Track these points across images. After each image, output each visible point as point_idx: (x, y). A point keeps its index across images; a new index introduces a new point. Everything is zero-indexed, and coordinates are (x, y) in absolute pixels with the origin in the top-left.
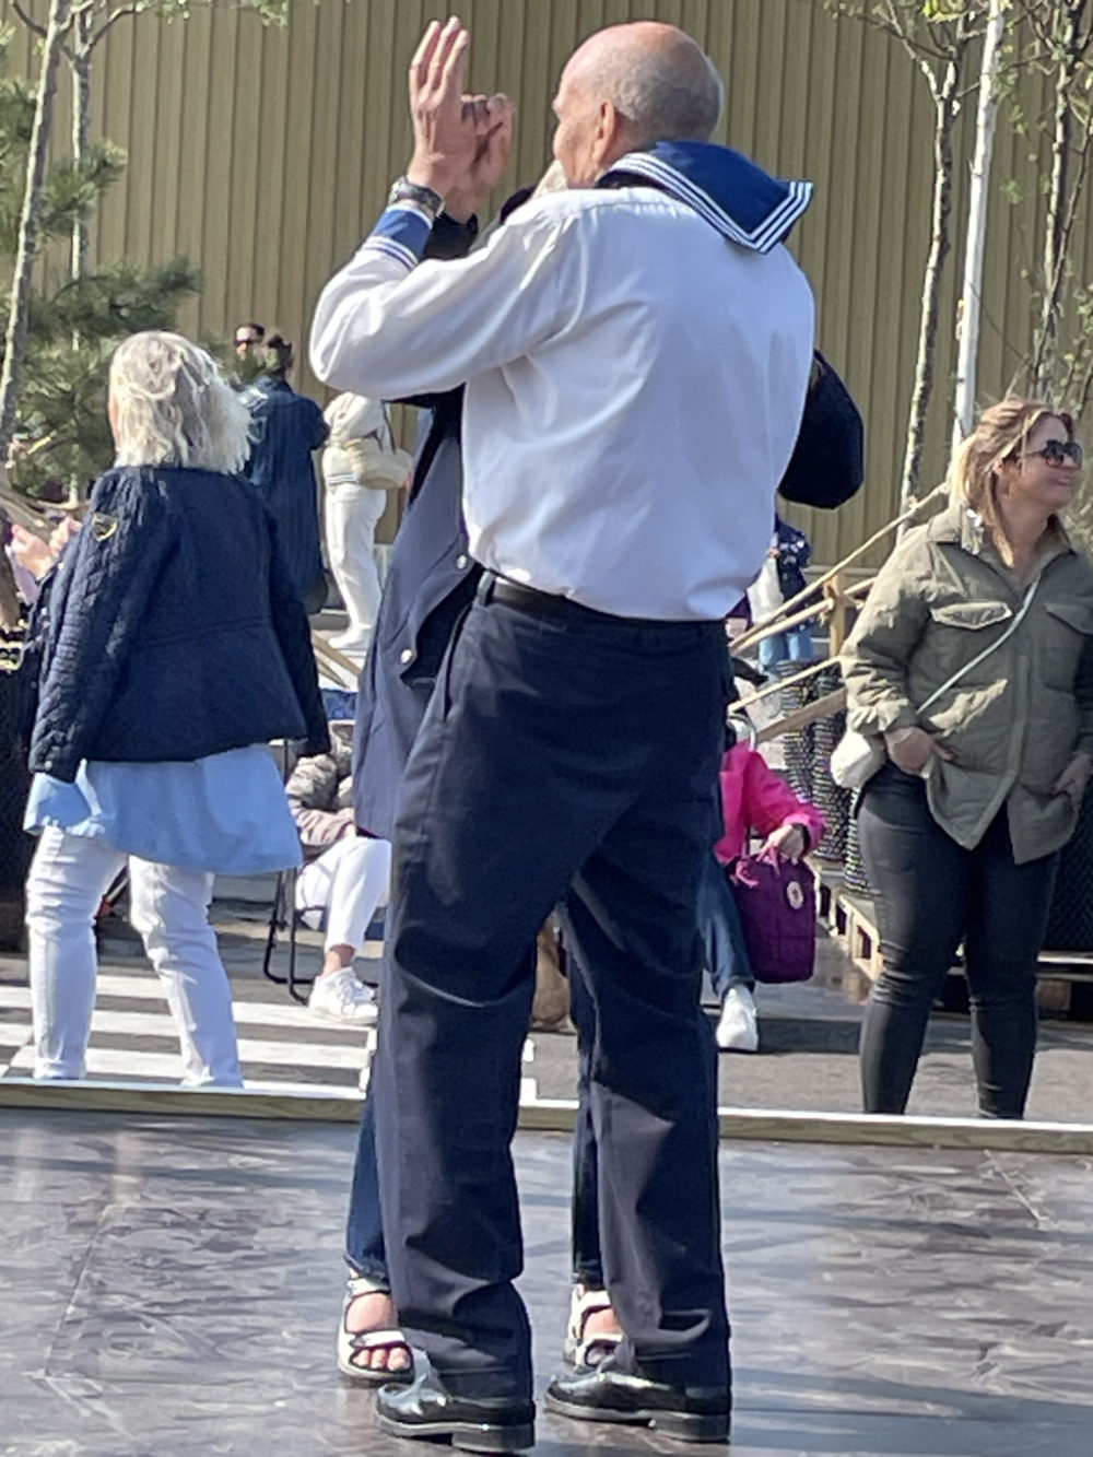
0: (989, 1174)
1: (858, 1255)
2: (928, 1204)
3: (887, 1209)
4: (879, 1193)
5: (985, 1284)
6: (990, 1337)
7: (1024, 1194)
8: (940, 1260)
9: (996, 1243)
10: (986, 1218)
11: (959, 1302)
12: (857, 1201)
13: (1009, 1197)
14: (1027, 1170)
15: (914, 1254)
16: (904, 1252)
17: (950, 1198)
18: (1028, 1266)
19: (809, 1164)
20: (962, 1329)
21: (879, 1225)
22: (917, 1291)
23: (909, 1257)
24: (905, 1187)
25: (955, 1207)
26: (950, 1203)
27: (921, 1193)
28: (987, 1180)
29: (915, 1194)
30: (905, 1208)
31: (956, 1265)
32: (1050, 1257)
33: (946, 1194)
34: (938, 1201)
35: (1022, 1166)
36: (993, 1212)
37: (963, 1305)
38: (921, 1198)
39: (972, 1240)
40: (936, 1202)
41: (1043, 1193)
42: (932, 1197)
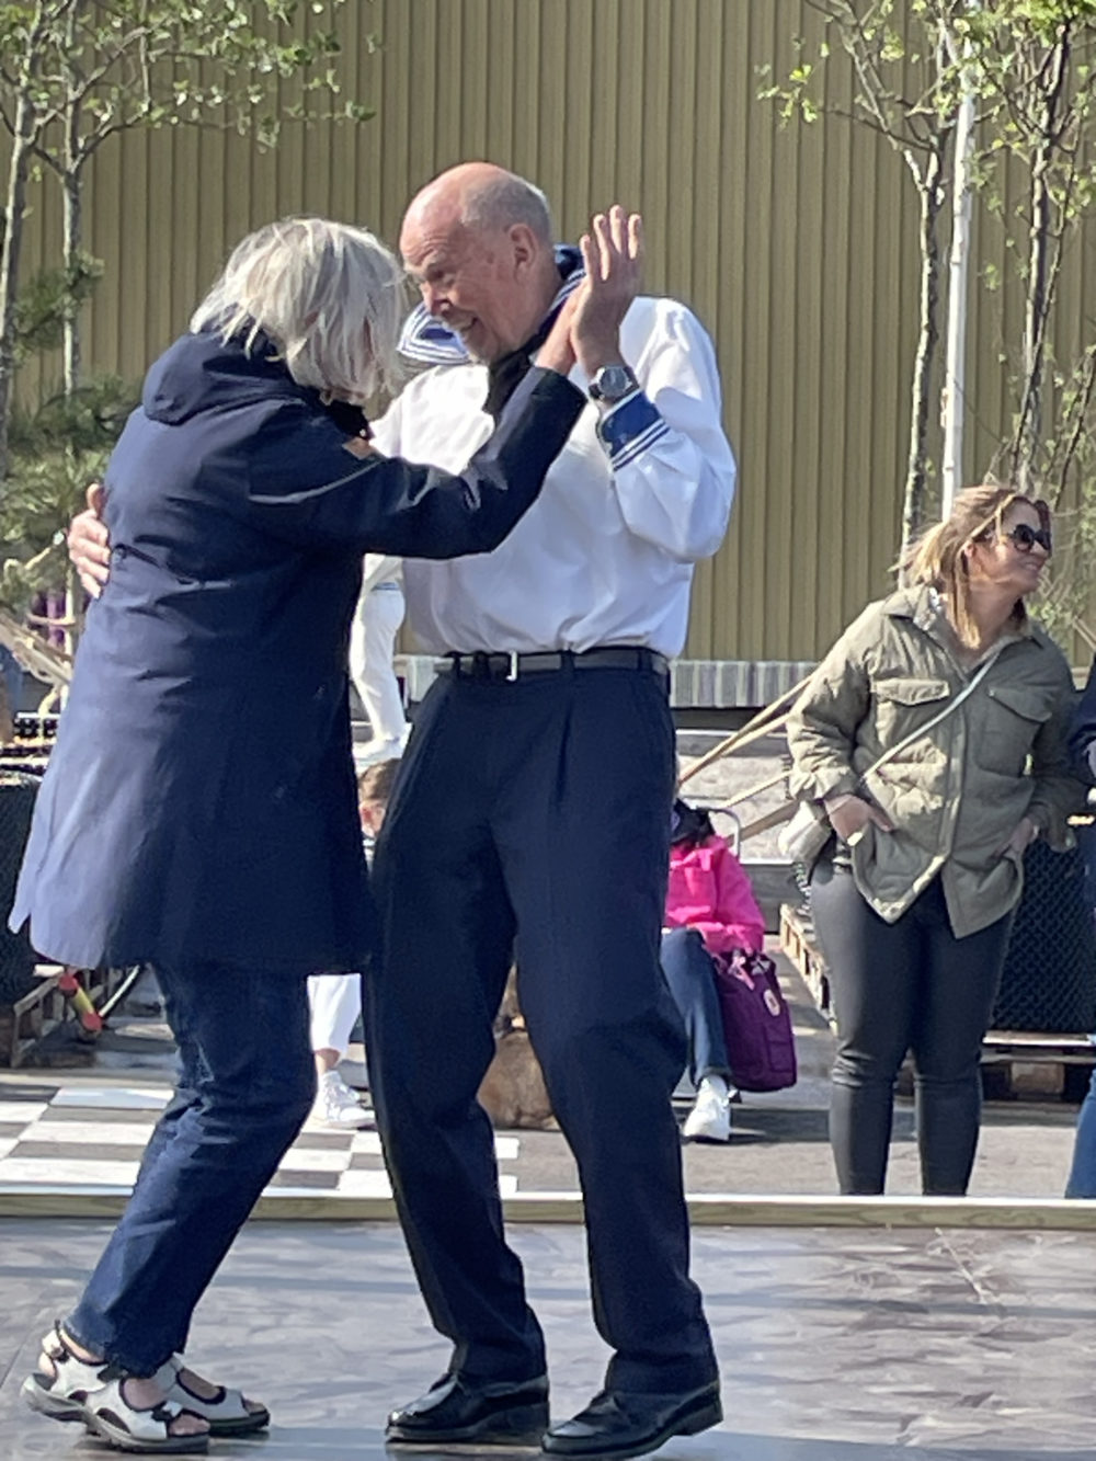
0: (938, 1251)
1: (793, 1334)
2: (872, 1281)
3: (829, 1289)
4: (823, 1274)
5: (916, 1359)
6: (913, 1410)
7: (970, 1269)
8: (876, 1336)
9: (932, 1319)
10: (927, 1295)
11: (888, 1377)
12: (800, 1281)
13: (954, 1273)
14: (976, 1247)
15: (850, 1332)
16: (840, 1330)
17: (894, 1276)
18: (963, 1339)
19: (757, 1247)
20: (886, 1403)
21: (819, 1304)
22: (846, 1367)
23: (844, 1335)
24: (851, 1266)
25: (898, 1285)
26: (894, 1281)
27: (864, 1272)
28: (933, 1257)
29: (859, 1274)
30: (847, 1287)
31: (890, 1341)
32: (986, 1330)
33: (890, 1271)
34: (881, 1280)
35: (970, 1242)
36: (934, 1288)
37: (892, 1379)
38: (865, 1277)
39: (910, 1316)
40: (878, 1280)
41: (988, 1268)
42: (876, 1275)
